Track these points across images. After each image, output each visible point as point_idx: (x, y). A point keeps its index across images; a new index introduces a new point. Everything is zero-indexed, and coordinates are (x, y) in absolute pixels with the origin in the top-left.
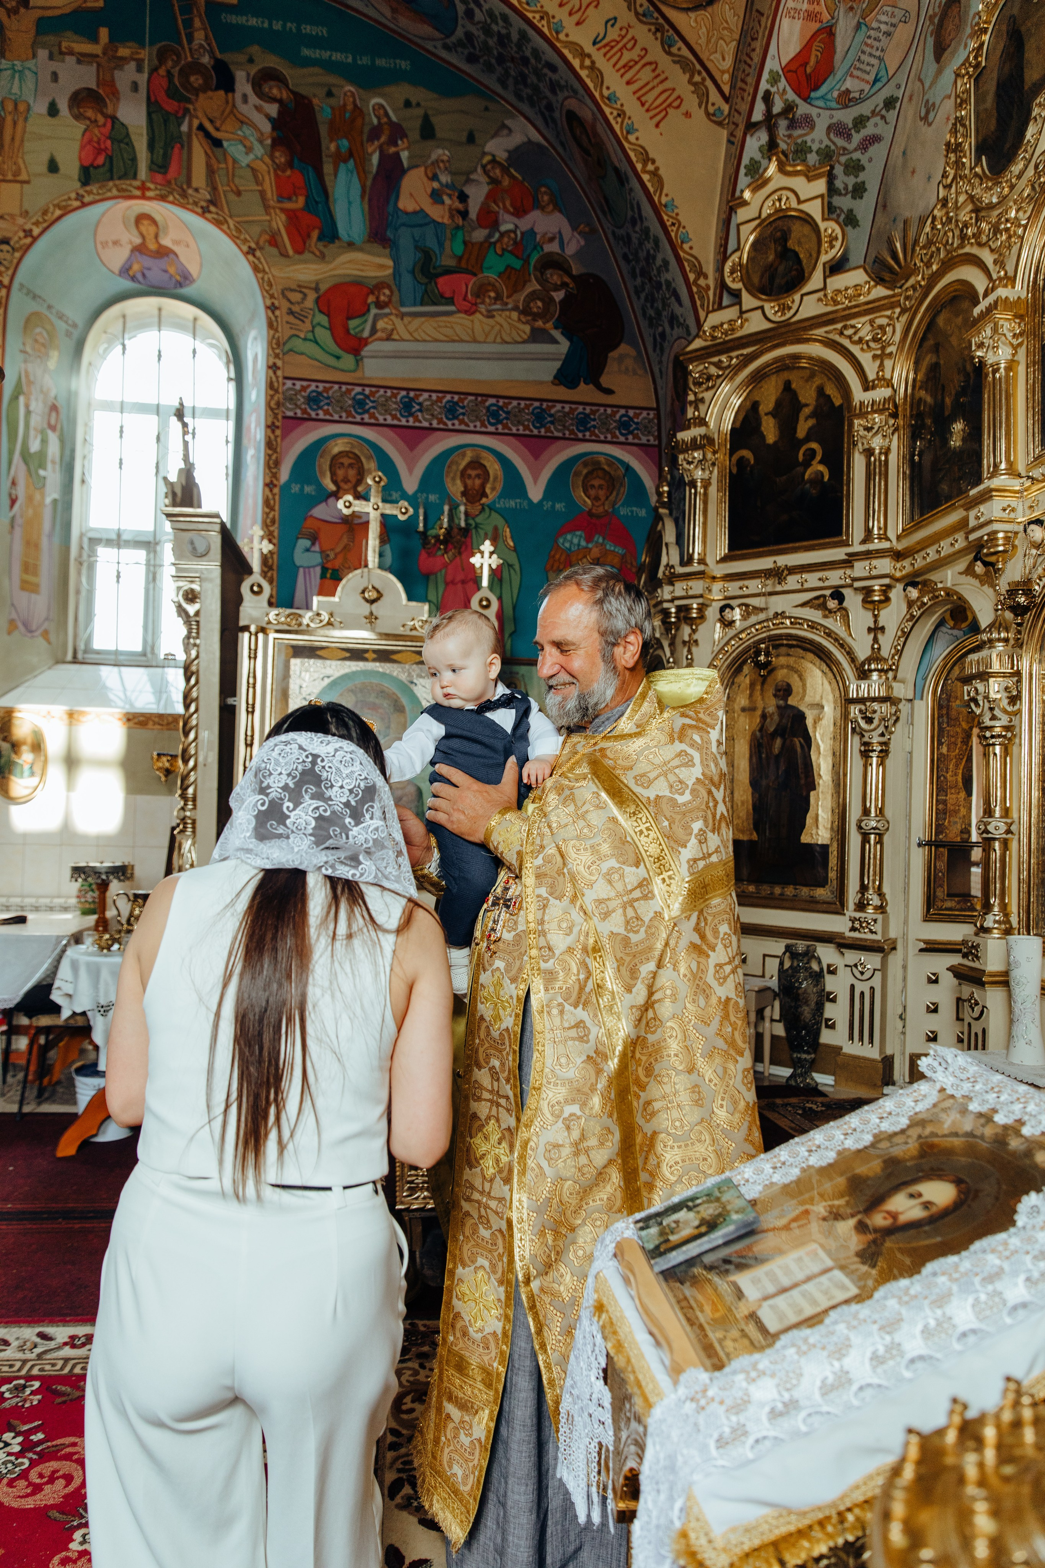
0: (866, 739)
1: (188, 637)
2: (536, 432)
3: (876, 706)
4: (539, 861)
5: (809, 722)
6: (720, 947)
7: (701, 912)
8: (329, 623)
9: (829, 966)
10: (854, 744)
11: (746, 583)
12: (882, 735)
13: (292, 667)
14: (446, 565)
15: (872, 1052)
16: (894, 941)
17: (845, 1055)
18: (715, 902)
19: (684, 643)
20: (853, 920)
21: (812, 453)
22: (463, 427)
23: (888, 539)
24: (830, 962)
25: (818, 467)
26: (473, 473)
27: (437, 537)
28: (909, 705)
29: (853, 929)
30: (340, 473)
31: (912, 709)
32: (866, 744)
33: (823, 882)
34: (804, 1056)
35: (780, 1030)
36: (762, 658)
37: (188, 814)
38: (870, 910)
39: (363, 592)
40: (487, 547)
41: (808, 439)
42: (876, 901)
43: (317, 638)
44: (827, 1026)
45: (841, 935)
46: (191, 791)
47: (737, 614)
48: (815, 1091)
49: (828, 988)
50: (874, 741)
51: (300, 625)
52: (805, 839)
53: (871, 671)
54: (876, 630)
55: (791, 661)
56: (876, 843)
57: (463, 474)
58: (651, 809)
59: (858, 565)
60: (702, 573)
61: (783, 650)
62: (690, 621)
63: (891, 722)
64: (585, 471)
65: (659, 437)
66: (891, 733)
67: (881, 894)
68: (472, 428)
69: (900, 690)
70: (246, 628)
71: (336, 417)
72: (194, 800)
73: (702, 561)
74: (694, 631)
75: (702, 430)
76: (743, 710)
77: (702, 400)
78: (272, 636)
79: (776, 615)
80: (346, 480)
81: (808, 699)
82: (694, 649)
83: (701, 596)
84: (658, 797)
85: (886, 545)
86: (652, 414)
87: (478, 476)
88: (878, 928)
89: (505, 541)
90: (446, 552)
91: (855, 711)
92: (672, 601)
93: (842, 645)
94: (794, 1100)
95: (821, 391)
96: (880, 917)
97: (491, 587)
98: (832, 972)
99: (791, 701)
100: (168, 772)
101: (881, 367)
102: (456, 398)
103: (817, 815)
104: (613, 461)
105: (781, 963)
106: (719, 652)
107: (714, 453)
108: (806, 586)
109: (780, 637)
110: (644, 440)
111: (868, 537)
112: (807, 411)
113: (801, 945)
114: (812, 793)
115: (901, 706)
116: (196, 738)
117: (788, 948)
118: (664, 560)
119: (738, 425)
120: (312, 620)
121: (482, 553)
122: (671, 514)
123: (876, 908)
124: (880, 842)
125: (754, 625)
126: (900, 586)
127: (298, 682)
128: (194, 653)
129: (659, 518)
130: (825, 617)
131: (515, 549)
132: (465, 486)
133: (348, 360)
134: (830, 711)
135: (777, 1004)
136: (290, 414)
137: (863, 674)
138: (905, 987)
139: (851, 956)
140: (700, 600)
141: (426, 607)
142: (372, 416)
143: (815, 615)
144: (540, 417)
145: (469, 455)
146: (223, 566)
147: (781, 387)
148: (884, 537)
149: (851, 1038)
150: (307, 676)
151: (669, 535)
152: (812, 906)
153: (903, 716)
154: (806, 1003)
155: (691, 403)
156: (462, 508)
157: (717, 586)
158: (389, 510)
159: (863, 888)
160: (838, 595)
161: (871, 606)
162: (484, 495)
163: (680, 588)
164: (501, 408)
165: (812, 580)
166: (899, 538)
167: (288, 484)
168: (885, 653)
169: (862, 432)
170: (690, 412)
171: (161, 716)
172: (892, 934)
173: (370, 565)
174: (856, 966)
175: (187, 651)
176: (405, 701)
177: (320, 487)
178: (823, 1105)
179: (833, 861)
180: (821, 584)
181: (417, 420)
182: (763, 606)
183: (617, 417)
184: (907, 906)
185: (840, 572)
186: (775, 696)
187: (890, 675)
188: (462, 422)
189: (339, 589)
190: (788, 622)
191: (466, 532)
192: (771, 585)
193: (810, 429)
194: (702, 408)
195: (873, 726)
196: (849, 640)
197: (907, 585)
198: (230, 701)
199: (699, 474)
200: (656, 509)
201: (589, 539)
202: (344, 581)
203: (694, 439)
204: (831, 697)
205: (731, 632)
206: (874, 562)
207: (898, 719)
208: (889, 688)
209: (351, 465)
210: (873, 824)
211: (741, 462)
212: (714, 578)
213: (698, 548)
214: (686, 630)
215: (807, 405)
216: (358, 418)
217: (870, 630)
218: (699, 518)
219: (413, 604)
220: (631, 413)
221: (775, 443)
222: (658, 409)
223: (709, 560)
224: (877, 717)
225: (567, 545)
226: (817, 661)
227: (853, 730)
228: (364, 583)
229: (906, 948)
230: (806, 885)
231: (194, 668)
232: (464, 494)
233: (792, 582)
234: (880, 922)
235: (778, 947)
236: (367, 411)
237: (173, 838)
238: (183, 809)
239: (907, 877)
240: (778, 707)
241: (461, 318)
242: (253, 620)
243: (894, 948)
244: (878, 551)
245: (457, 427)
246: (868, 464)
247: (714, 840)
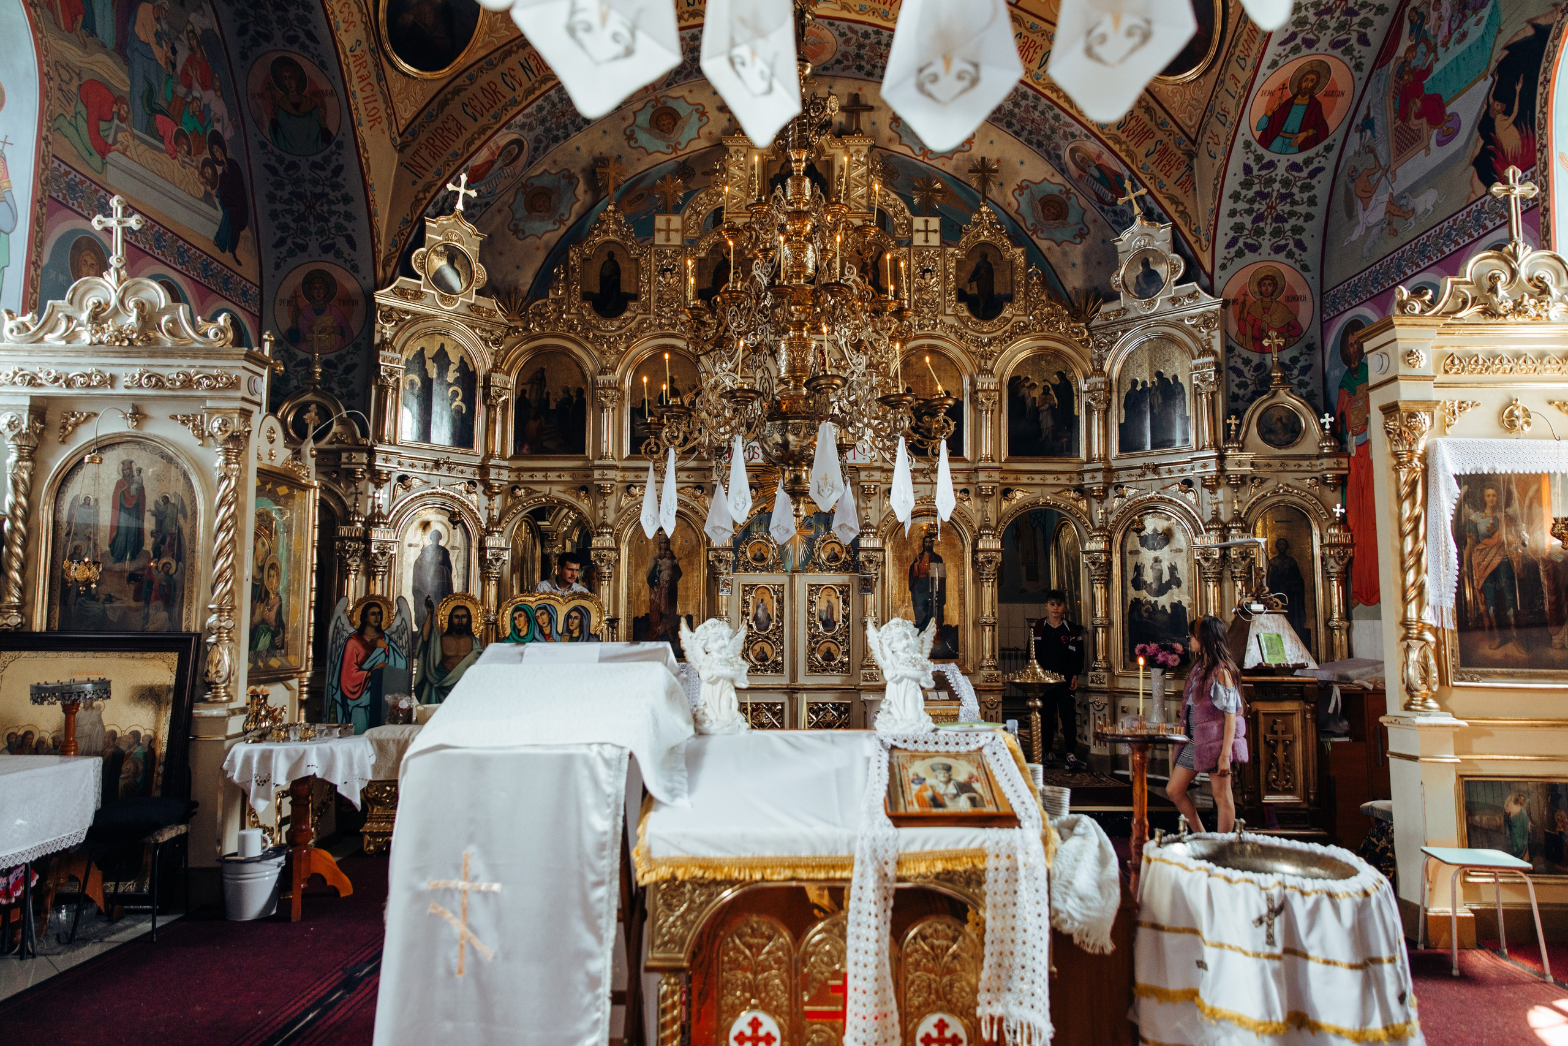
5: (452, 557)
11: (415, 462)
12: (500, 568)
25: (459, 403)
30: (85, 270)
41: (454, 384)
53: (493, 531)
54: (493, 508)
55: (441, 518)
59: (492, 471)
62: (377, 481)
71: (86, 213)
73: (390, 442)
74: (380, 488)
85: (505, 463)
93: (474, 514)
95: (462, 359)
99: (441, 543)
101: (498, 361)
108: (453, 474)
111: (492, 455)
112: (453, 366)
119: (411, 358)
133: (96, 160)
134: (462, 552)
137: (488, 533)
147: (438, 346)
160: (473, 484)
161: (490, 494)
163: (380, 458)
164: (185, 251)
169: (493, 394)
180: (461, 475)
185: (471, 470)
186: (429, 538)
187: (502, 535)
193: (455, 379)
196: (477, 512)
197: (515, 487)
208: (506, 542)
209: (92, 265)
211: (412, 383)
213: (388, 433)
215: (454, 363)
222: (261, 287)
240: (433, 546)
241: (165, 157)
246: (489, 412)
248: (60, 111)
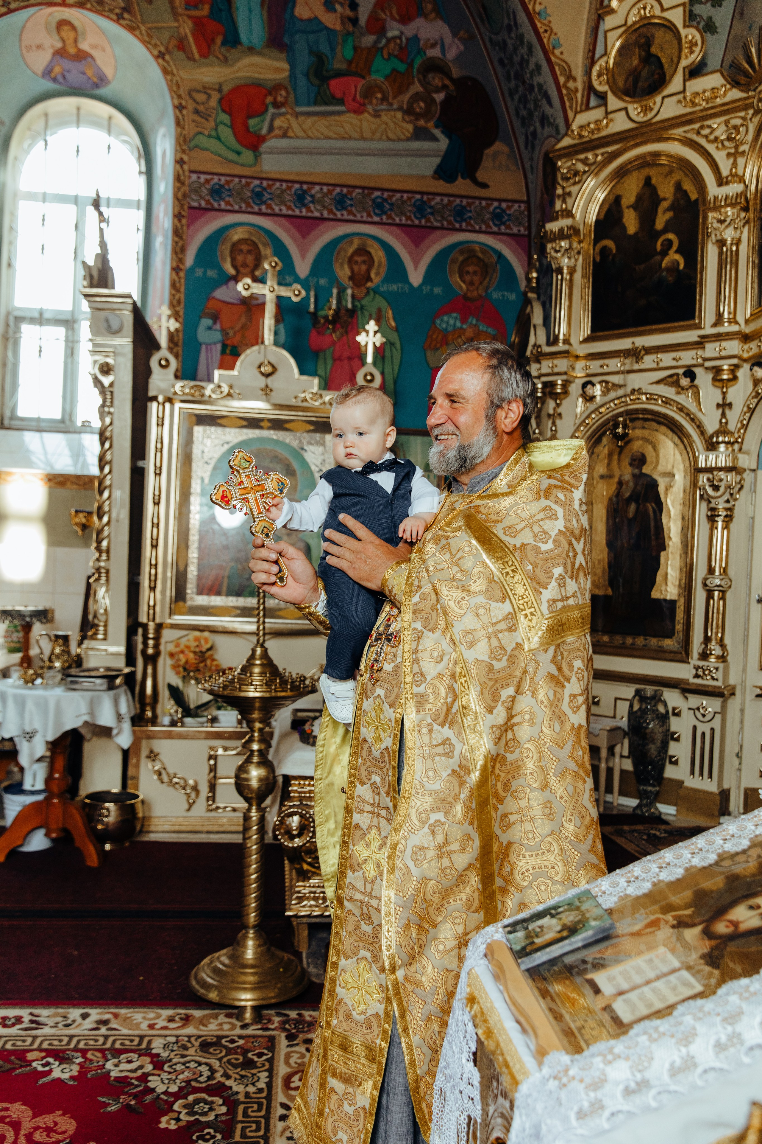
0: (713, 505)
1: (103, 406)
2: (417, 222)
3: (722, 475)
4: (416, 599)
5: (661, 489)
6: (574, 679)
7: (558, 646)
8: (229, 395)
9: (674, 709)
10: (701, 510)
11: (607, 361)
12: (728, 501)
13: (195, 434)
14: (334, 343)
15: (711, 786)
16: (734, 688)
17: (687, 788)
18: (570, 639)
19: (549, 416)
20: (697, 668)
21: (669, 243)
22: (351, 217)
23: (736, 323)
24: (675, 705)
25: (674, 257)
26: (359, 259)
27: (326, 317)
28: (752, 475)
29: (697, 676)
30: (240, 258)
31: (756, 478)
32: (713, 509)
33: (670, 634)
34: (650, 788)
35: (628, 765)
36: (620, 430)
37: (102, 564)
38: (712, 659)
39: (260, 367)
40: (372, 326)
41: (665, 231)
42: (717, 651)
43: (219, 408)
44: (671, 762)
45: (686, 682)
46: (105, 544)
47: (597, 390)
48: (659, 820)
49: (673, 729)
50: (720, 507)
51: (203, 395)
52: (655, 594)
53: (718, 443)
54: (724, 406)
55: (646, 433)
56: (719, 599)
57: (351, 261)
58: (516, 554)
59: (709, 346)
60: (567, 352)
61: (639, 423)
62: (555, 396)
63: (736, 490)
64: (461, 258)
65: (529, 228)
66: (736, 500)
67: (723, 646)
68: (359, 218)
69: (745, 461)
70: (155, 398)
71: (236, 207)
72: (108, 552)
73: (566, 341)
74: (558, 405)
75: (569, 222)
76: (602, 477)
77: (569, 194)
78: (178, 405)
79: (633, 391)
80: (245, 265)
81: (661, 468)
82: (558, 422)
83: (565, 373)
84: (523, 545)
85: (735, 328)
86: (523, 206)
87: (364, 262)
88: (719, 675)
89: (387, 322)
90: (334, 330)
91: (703, 479)
92: (539, 377)
93: (693, 420)
94: (639, 827)
95: (678, 186)
96: (721, 666)
97: (375, 363)
98: (677, 714)
99: (646, 470)
100: (84, 527)
101: (735, 164)
102: (345, 190)
103: (666, 574)
104: (486, 249)
105: (631, 706)
106: (580, 425)
107: (580, 242)
108: (661, 365)
109: (636, 411)
110: (515, 230)
111: (719, 320)
112: (665, 205)
113: (649, 690)
114: (663, 554)
115: (745, 475)
116: (109, 497)
117: (638, 692)
118: (532, 340)
119: (602, 217)
120: (213, 391)
121: (367, 332)
122: (539, 298)
123: (718, 657)
124: (723, 598)
125: (613, 400)
126: (747, 366)
127: (201, 447)
128: (108, 420)
129: (528, 302)
130: (678, 393)
131: (397, 329)
132: (352, 271)
133: (248, 156)
134: (680, 480)
135: (626, 742)
136: (195, 204)
137: (711, 446)
138: (742, 728)
139: (694, 700)
140: (564, 377)
141: (316, 381)
142: (269, 207)
143: (669, 392)
144: (421, 209)
145: (356, 243)
146: (135, 342)
147: (642, 183)
148: (733, 321)
149: (692, 773)
150: (208, 442)
151: (537, 317)
152: (660, 655)
153: (747, 485)
154: (653, 741)
155: (559, 196)
156: (349, 292)
157: (580, 365)
158: (284, 292)
159: (707, 640)
160: (690, 374)
161: (720, 384)
162: (369, 279)
163: (546, 366)
164: (386, 200)
165: (667, 359)
166: (747, 322)
167: (192, 269)
168: (731, 427)
169: (716, 225)
170: (558, 205)
171: (78, 477)
172: (732, 681)
173: (267, 342)
174: (698, 709)
175: (102, 419)
176: (296, 465)
177: (222, 272)
178: (666, 831)
179: (680, 615)
180: (674, 363)
181: (309, 210)
182: (621, 382)
183: (491, 209)
184: (746, 656)
185: (692, 353)
186: (631, 465)
187: (736, 447)
188: (350, 213)
189: (238, 363)
190: (644, 398)
191: (352, 312)
192: (629, 363)
193: (668, 222)
194: (569, 201)
195: (719, 493)
196: (699, 415)
197: (753, 365)
198: (140, 464)
199: (565, 262)
200: (525, 294)
201: (464, 321)
202: (242, 357)
203: (561, 230)
204: (681, 467)
205: (592, 406)
206: (724, 344)
207: (742, 487)
208: (735, 458)
209: (249, 252)
210: (717, 582)
211: (604, 251)
212: (577, 357)
213: (563, 330)
214: (551, 405)
215: (665, 199)
216: (256, 209)
217: (718, 406)
218: (565, 302)
219: (305, 378)
220: (504, 205)
221: (636, 234)
222: (528, 202)
223: (573, 341)
224: (723, 485)
225: (444, 326)
226: (670, 433)
227: (701, 496)
228: (260, 359)
229: (744, 693)
230: (655, 636)
231: (108, 434)
232: (351, 278)
233: (649, 361)
234: (721, 670)
235: (628, 691)
236: (264, 203)
237: (89, 586)
238: (98, 560)
239: (747, 630)
240: (634, 476)
241: (350, 118)
242: (161, 391)
243: (733, 694)
244: (727, 334)
245: (346, 217)
246: (721, 253)
247: (572, 586)
248: (195, 130)
